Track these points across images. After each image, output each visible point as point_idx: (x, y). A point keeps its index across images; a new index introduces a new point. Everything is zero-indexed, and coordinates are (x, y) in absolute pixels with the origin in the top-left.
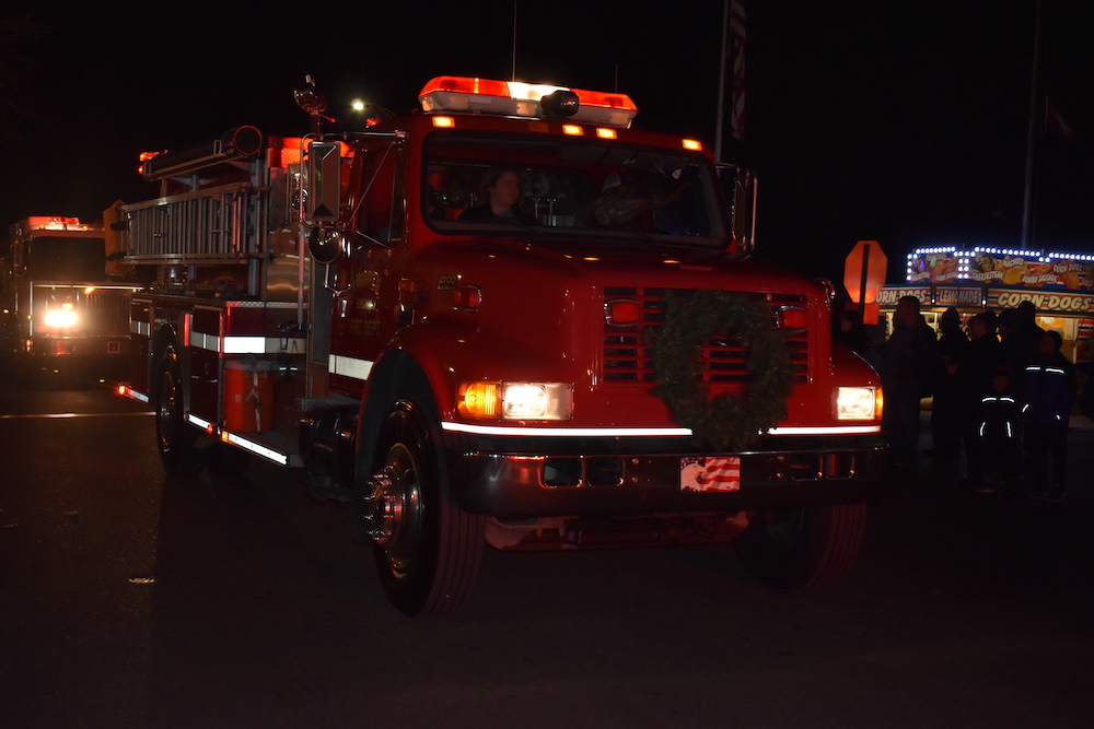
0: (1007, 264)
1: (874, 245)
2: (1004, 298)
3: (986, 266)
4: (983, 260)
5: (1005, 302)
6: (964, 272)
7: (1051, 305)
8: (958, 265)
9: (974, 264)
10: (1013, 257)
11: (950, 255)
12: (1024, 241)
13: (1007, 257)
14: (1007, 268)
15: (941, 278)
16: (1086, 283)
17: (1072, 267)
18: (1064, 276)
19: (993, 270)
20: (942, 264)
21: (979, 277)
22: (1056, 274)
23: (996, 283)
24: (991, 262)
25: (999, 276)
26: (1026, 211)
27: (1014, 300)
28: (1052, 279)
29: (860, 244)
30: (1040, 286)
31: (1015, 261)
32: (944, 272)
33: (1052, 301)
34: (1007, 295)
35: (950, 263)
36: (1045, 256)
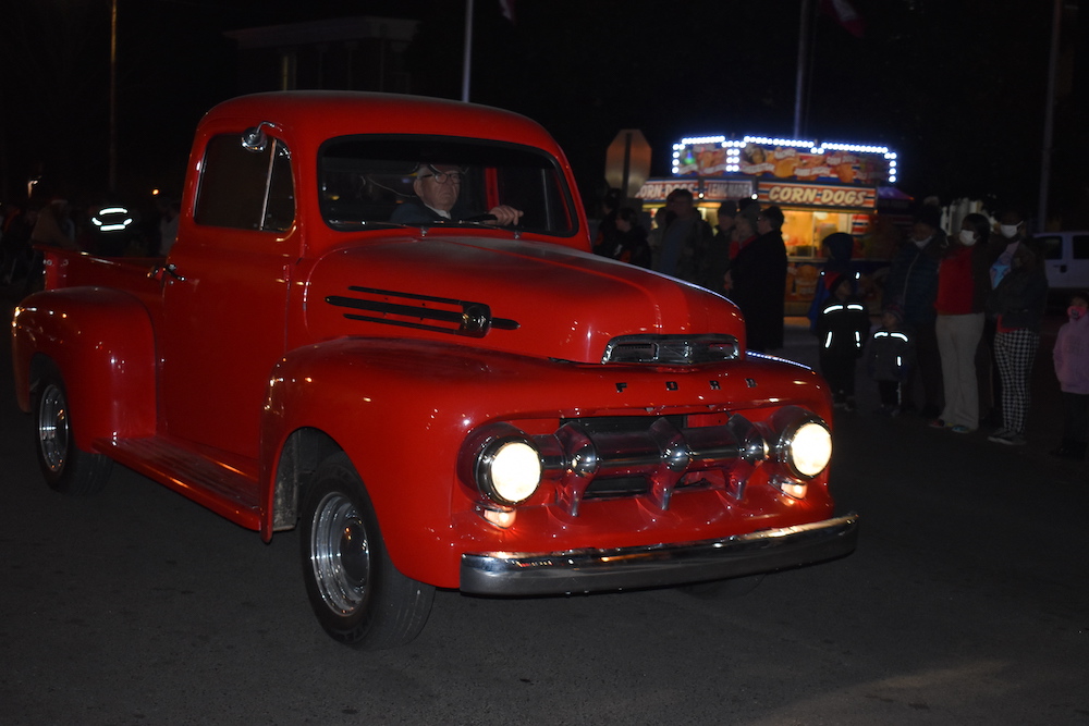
0: (778, 155)
1: (637, 134)
2: (776, 193)
3: (757, 158)
4: (753, 151)
5: (776, 196)
6: (733, 164)
7: (825, 200)
8: (726, 156)
9: (746, 156)
10: (784, 148)
11: (718, 145)
12: (797, 130)
13: (778, 148)
14: (778, 160)
15: (709, 171)
16: (860, 176)
17: (846, 159)
18: (838, 169)
19: (764, 160)
20: (710, 155)
21: (750, 170)
22: (829, 166)
23: (767, 176)
24: (762, 153)
25: (770, 168)
26: (799, 98)
27: (785, 194)
28: (825, 172)
29: (623, 134)
30: (813, 179)
31: (787, 153)
32: (712, 164)
33: (825, 196)
34: (778, 189)
35: (719, 153)
36: (818, 145)
